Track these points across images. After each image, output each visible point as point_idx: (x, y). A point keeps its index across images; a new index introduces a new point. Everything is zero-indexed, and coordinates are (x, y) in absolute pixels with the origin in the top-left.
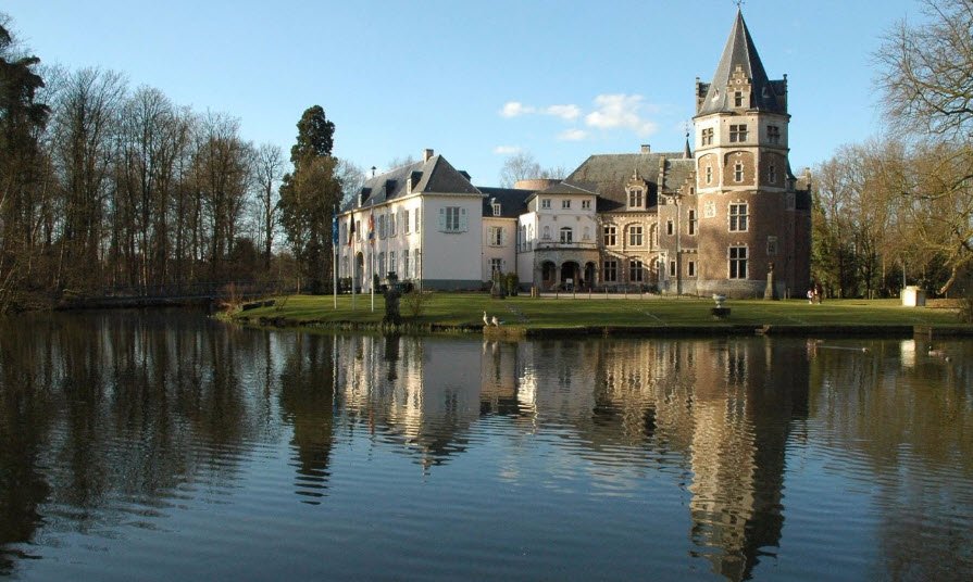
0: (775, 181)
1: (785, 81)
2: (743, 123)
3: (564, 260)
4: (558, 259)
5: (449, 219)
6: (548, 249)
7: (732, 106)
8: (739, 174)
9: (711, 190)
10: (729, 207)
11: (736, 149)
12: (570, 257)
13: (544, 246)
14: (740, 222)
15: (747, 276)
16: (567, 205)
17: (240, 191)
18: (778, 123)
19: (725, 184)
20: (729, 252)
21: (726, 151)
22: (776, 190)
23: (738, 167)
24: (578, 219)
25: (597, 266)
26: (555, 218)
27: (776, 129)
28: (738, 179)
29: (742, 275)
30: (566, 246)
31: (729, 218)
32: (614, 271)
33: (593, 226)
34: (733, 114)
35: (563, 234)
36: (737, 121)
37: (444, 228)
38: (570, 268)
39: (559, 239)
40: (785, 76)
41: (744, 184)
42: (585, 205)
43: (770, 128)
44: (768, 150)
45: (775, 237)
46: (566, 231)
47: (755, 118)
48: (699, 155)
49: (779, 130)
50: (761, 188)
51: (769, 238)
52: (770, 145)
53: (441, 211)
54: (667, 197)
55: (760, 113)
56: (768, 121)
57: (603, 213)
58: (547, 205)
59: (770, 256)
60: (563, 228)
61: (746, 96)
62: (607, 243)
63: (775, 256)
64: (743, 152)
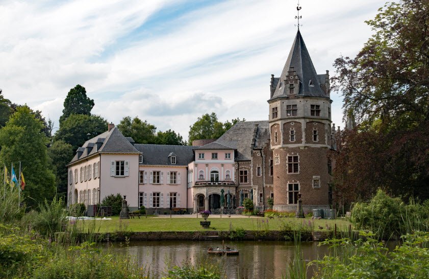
1: (328, 75)
2: (294, 104)
3: (211, 193)
4: (207, 192)
5: (118, 168)
6: (202, 186)
7: (288, 93)
8: (292, 136)
9: (277, 147)
10: (287, 158)
11: (289, 121)
12: (214, 191)
13: (200, 184)
14: (294, 167)
16: (215, 156)
18: (320, 102)
19: (284, 143)
20: (288, 186)
21: (284, 122)
22: (319, 146)
24: (223, 166)
26: (207, 166)
27: (318, 106)
28: (292, 140)
29: (296, 201)
30: (214, 184)
31: (287, 165)
33: (233, 170)
34: (287, 98)
35: (212, 176)
36: (291, 102)
37: (114, 174)
39: (210, 179)
40: (328, 71)
41: (295, 143)
42: (228, 156)
43: (312, 106)
44: (311, 120)
45: (319, 177)
46: (215, 174)
47: (302, 100)
48: (271, 125)
49: (320, 108)
50: (307, 145)
51: (314, 177)
52: (313, 117)
53: (113, 163)
54: (256, 151)
55: (304, 97)
56: (311, 102)
57: (238, 161)
58: (202, 156)
59: (315, 189)
60: (212, 172)
61: (296, 87)
62: (242, 181)
63: (319, 189)
64: (295, 122)
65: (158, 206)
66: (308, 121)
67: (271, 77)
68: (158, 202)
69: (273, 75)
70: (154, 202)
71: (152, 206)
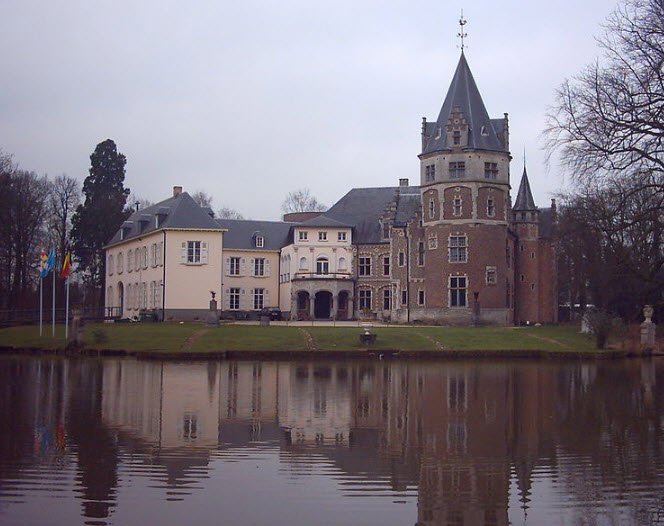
0: (494, 214)
1: (506, 119)
2: (460, 160)
3: (318, 289)
4: (312, 289)
5: (190, 252)
6: (304, 279)
7: (451, 144)
8: (458, 208)
9: (432, 223)
10: (449, 239)
11: (453, 185)
12: (323, 286)
13: (300, 276)
14: (460, 252)
15: (467, 305)
16: (323, 237)
17: (36, 223)
18: (498, 159)
19: (445, 217)
20: (449, 281)
21: (446, 186)
22: (495, 222)
23: (458, 201)
24: (334, 250)
25: (351, 295)
26: (312, 250)
27: (495, 165)
28: (458, 212)
29: (463, 303)
30: (322, 276)
31: (449, 250)
32: (369, 300)
33: (349, 257)
34: (450, 152)
35: (319, 265)
36: (457, 158)
37: (185, 260)
38: (323, 298)
39: (315, 270)
40: (506, 114)
41: (462, 218)
42: (341, 237)
43: (487, 164)
44: (485, 185)
45: (495, 268)
46: (323, 262)
47: (472, 155)
48: (422, 191)
49: (498, 167)
50: (479, 221)
51: (488, 268)
52: (487, 180)
53: (183, 245)
54: (398, 230)
55: (476, 150)
56: (485, 158)
57: (358, 244)
58: (303, 236)
59: (489, 285)
60: (319, 259)
61: (464, 135)
62: (362, 273)
63: (495, 285)
64: (462, 187)
65: (237, 307)
66: (481, 185)
67: (422, 121)
68: (237, 302)
69: (424, 119)
70: (232, 302)
71: (228, 308)
